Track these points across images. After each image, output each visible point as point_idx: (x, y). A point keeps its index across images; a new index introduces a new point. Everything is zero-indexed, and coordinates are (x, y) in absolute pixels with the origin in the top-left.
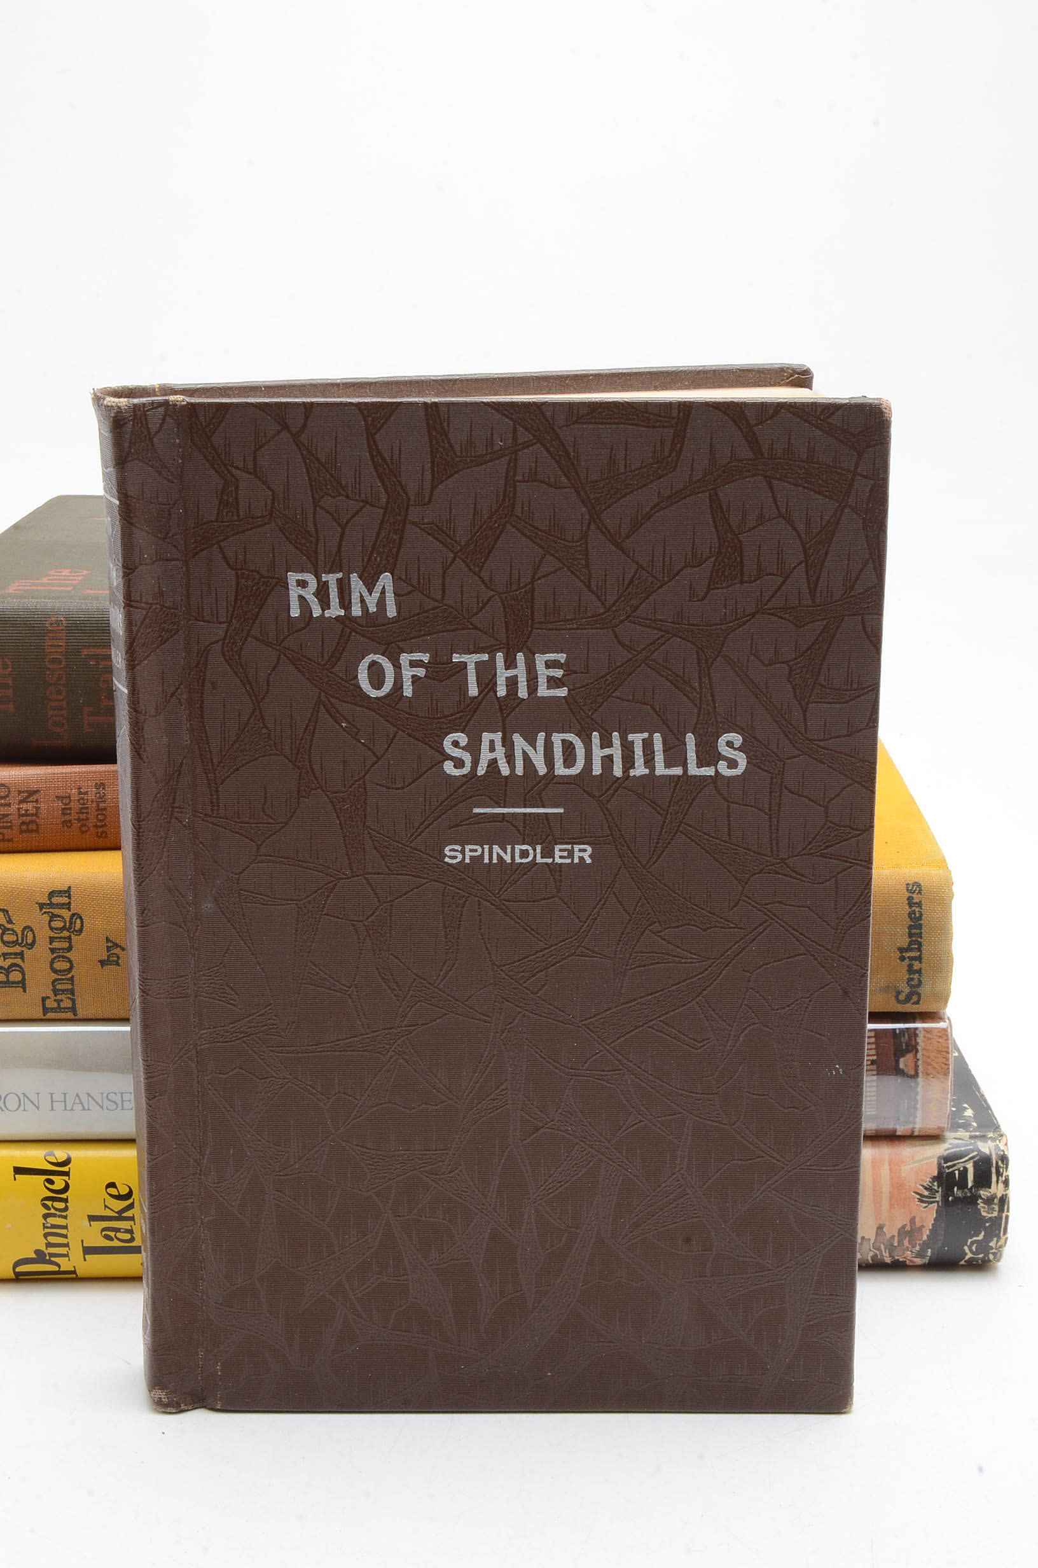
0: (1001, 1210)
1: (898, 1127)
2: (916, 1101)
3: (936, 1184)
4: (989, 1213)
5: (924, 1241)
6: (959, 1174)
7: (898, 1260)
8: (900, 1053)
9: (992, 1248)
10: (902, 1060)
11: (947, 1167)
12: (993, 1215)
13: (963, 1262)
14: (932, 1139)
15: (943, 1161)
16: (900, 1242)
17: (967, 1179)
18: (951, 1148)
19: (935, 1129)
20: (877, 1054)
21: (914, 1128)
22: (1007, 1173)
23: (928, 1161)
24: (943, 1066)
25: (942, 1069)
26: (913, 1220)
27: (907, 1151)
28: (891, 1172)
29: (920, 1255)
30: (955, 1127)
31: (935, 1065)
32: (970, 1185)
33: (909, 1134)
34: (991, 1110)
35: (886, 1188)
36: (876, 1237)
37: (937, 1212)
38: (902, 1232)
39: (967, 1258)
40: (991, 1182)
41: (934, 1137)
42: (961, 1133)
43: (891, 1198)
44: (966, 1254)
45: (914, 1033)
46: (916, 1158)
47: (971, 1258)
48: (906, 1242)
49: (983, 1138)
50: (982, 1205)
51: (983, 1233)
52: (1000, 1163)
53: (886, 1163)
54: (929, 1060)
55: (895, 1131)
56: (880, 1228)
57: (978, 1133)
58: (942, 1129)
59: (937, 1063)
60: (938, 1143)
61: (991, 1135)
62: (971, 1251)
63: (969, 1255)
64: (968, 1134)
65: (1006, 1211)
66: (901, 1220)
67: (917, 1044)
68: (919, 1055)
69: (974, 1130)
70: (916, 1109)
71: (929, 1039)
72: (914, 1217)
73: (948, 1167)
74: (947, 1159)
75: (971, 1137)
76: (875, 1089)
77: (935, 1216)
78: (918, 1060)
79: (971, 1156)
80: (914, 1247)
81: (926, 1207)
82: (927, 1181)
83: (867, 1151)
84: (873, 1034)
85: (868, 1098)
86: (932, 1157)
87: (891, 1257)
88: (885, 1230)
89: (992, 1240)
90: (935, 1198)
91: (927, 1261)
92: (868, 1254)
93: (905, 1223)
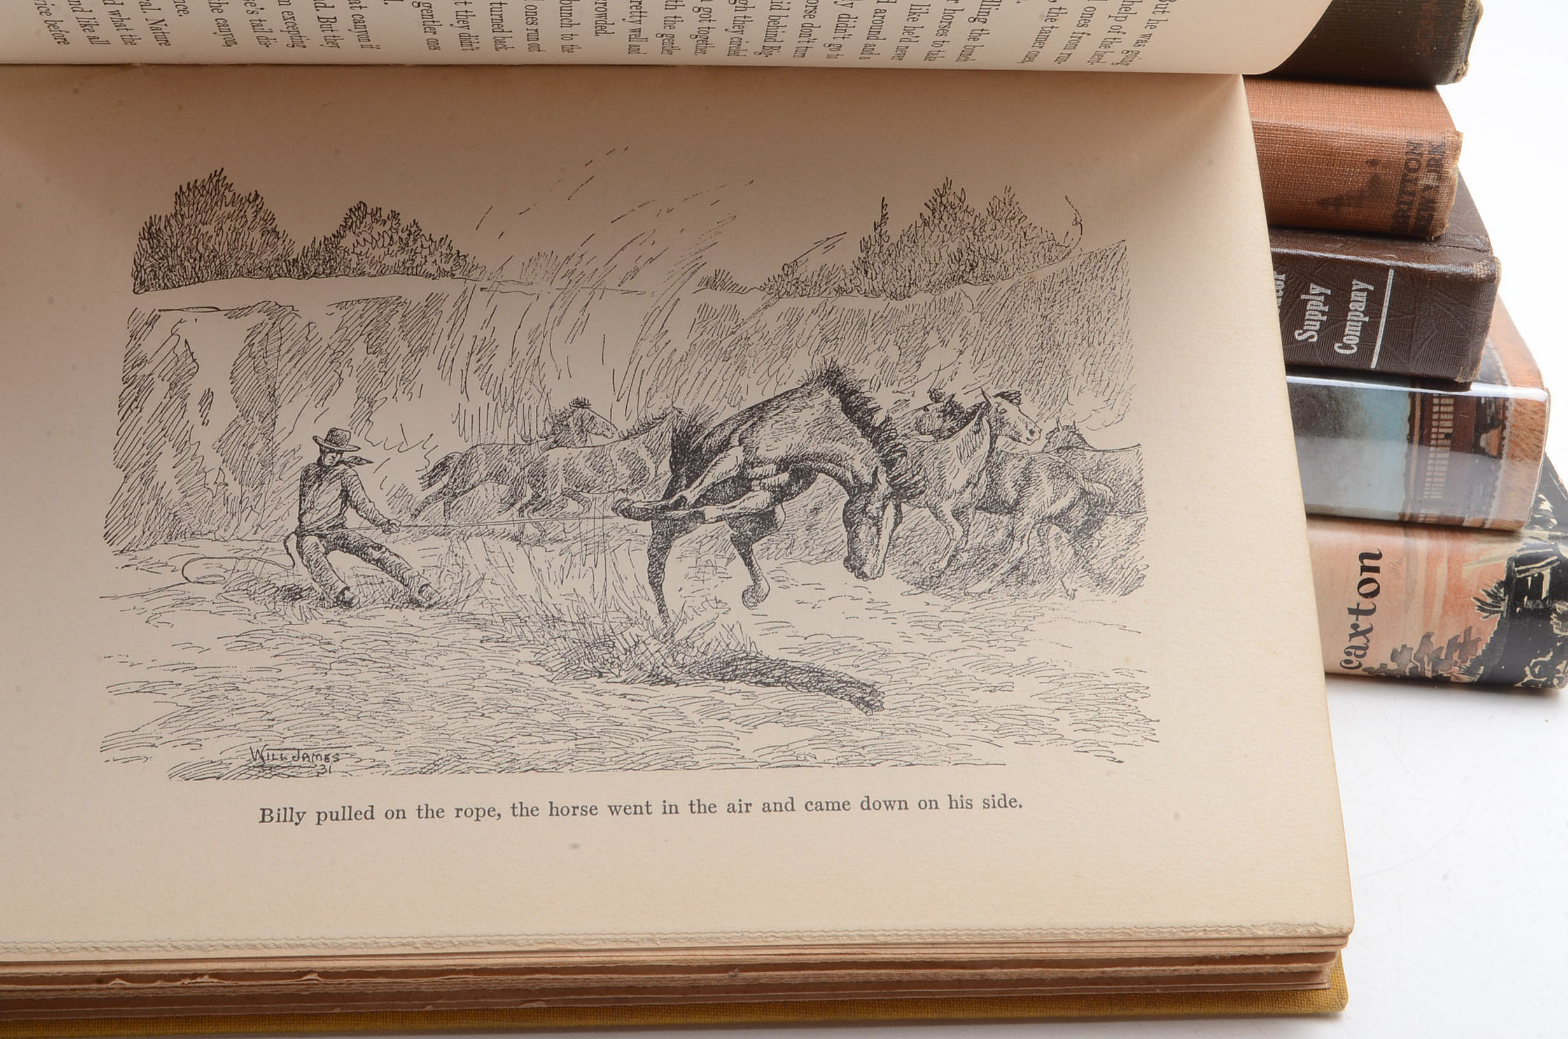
1: (1467, 516)
2: (1494, 488)
3: (1502, 590)
4: (1561, 630)
5: (1477, 657)
6: (1533, 581)
7: (1442, 675)
8: (1483, 427)
9: (1559, 672)
10: (1484, 436)
12: (1567, 634)
13: (1519, 685)
14: (1503, 536)
15: (1514, 564)
16: (1449, 655)
17: (1542, 589)
18: (1526, 549)
19: (1511, 522)
20: (1454, 427)
21: (1486, 519)
23: (1496, 562)
24: (1535, 448)
25: (1533, 452)
26: (1468, 631)
27: (1472, 546)
28: (1449, 572)
29: (1468, 672)
30: (1534, 522)
31: (1524, 446)
32: (1544, 595)
33: (1477, 525)
35: (1441, 590)
36: (1420, 646)
37: (1499, 624)
38: (1453, 644)
39: (1526, 680)
41: (1506, 533)
42: (1538, 531)
43: (1446, 601)
44: (1527, 676)
45: (1503, 405)
46: (1482, 556)
47: (1531, 680)
48: (1455, 656)
49: (1566, 540)
50: (1555, 620)
51: (1551, 654)
53: (1445, 560)
54: (1518, 440)
55: (1462, 520)
56: (1427, 637)
57: (1559, 534)
58: (1520, 524)
59: (1527, 444)
60: (1510, 541)
62: (1533, 672)
63: (1530, 677)
64: (1547, 533)
66: (1454, 629)
67: (1505, 418)
68: (1506, 433)
69: (1554, 529)
70: (1492, 496)
71: (1521, 414)
72: (1471, 627)
73: (1520, 572)
74: (1519, 561)
75: (1552, 538)
76: (1445, 469)
77: (1496, 629)
78: (1504, 438)
79: (1549, 560)
80: (1464, 662)
81: (1487, 617)
82: (1492, 586)
83: (1422, 543)
84: (1451, 401)
85: (1435, 480)
86: (1501, 558)
87: (1433, 671)
88: (1432, 639)
89: (1561, 663)
90: (1500, 607)
91: (1476, 680)
92: (1407, 665)
93: (1458, 634)
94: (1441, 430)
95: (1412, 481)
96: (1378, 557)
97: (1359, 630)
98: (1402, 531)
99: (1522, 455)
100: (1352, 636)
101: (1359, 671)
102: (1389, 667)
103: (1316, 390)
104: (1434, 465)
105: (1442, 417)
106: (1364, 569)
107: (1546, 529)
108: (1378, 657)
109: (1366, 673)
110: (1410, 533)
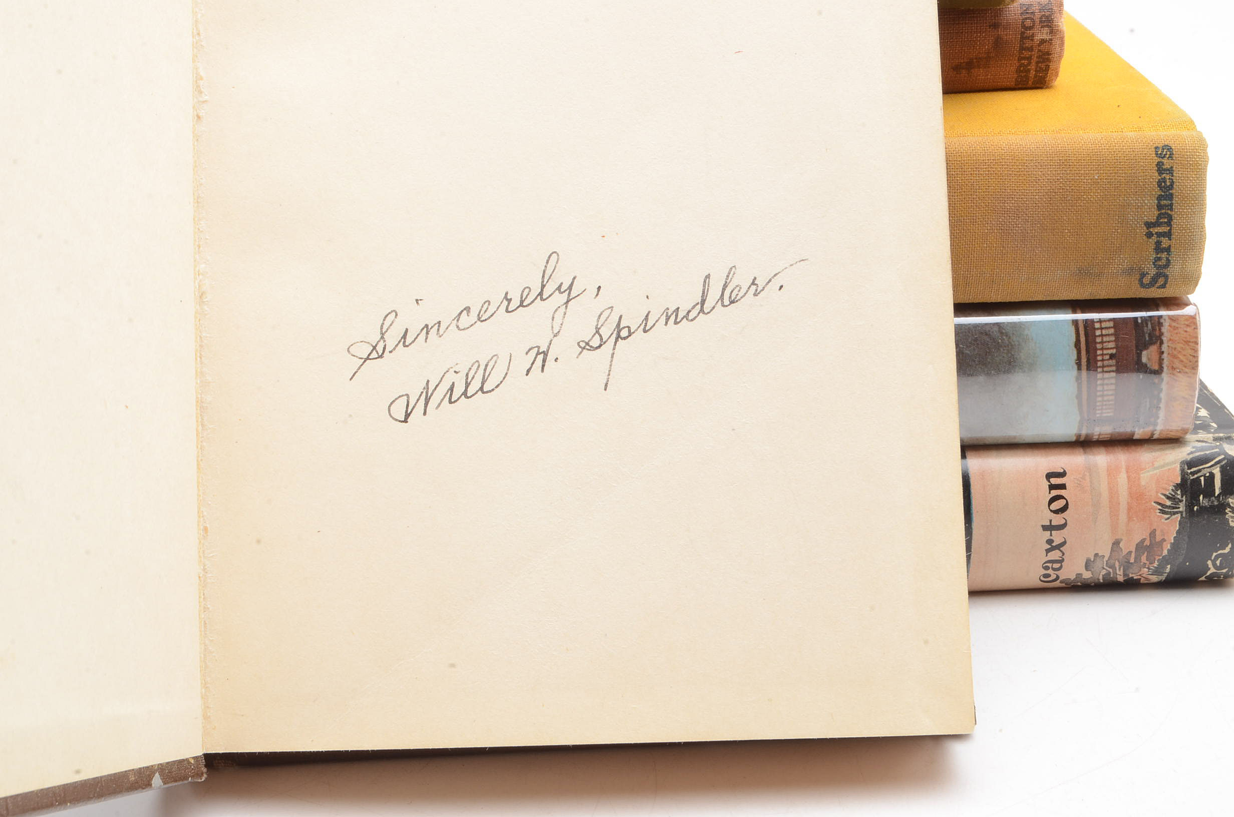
1: (1136, 430)
2: (1159, 400)
3: (1179, 492)
5: (1163, 557)
6: (1204, 478)
7: (1132, 577)
8: (1142, 345)
10: (1144, 353)
11: (1191, 473)
13: (1203, 578)
14: (1172, 443)
15: (1186, 467)
16: (1137, 559)
17: (1214, 486)
18: (1195, 452)
19: (1177, 431)
20: (1116, 348)
21: (1155, 430)
23: (1169, 467)
26: (1153, 534)
27: (1145, 456)
28: (1129, 480)
29: (1156, 572)
30: (1197, 428)
31: (1182, 358)
32: (1217, 492)
33: (1147, 438)
34: (1228, 410)
35: (1124, 498)
36: (1111, 553)
37: (1180, 524)
38: (1140, 547)
39: (1208, 573)
41: (1173, 441)
42: (1202, 435)
43: (1129, 509)
44: (1209, 569)
45: (1158, 321)
46: (1157, 464)
47: (1213, 573)
48: (1144, 558)
49: (1229, 439)
50: (1230, 514)
51: (1230, 546)
53: (1124, 470)
54: (1175, 353)
55: (1133, 434)
56: (1116, 543)
57: (1221, 435)
58: (1185, 431)
59: (1185, 355)
60: (1179, 447)
62: (1214, 565)
63: (1212, 570)
64: (1211, 435)
66: (1140, 534)
67: (1162, 334)
68: (1164, 348)
69: (1216, 432)
70: (1158, 408)
71: (1175, 328)
72: (1155, 530)
73: (1193, 473)
74: (1190, 464)
75: (1215, 439)
76: (1113, 387)
77: (1178, 528)
78: (1163, 353)
79: (1217, 459)
80: (1152, 562)
81: (1168, 518)
82: (1169, 490)
83: (1101, 459)
84: (1111, 324)
85: (1106, 398)
86: (1174, 463)
87: (1125, 575)
88: (1121, 545)
90: (1179, 508)
91: (1164, 579)
92: (1100, 572)
93: (1144, 537)
94: (1105, 352)
95: (1085, 402)
96: (1062, 475)
97: (1054, 544)
98: (1081, 450)
99: (1181, 366)
100: (1048, 551)
101: (1057, 584)
102: (1084, 577)
103: (988, 328)
104: (1102, 385)
105: (1105, 339)
106: (1052, 487)
107: (1209, 433)
108: (1073, 569)
109: (1063, 585)
110: (1088, 450)
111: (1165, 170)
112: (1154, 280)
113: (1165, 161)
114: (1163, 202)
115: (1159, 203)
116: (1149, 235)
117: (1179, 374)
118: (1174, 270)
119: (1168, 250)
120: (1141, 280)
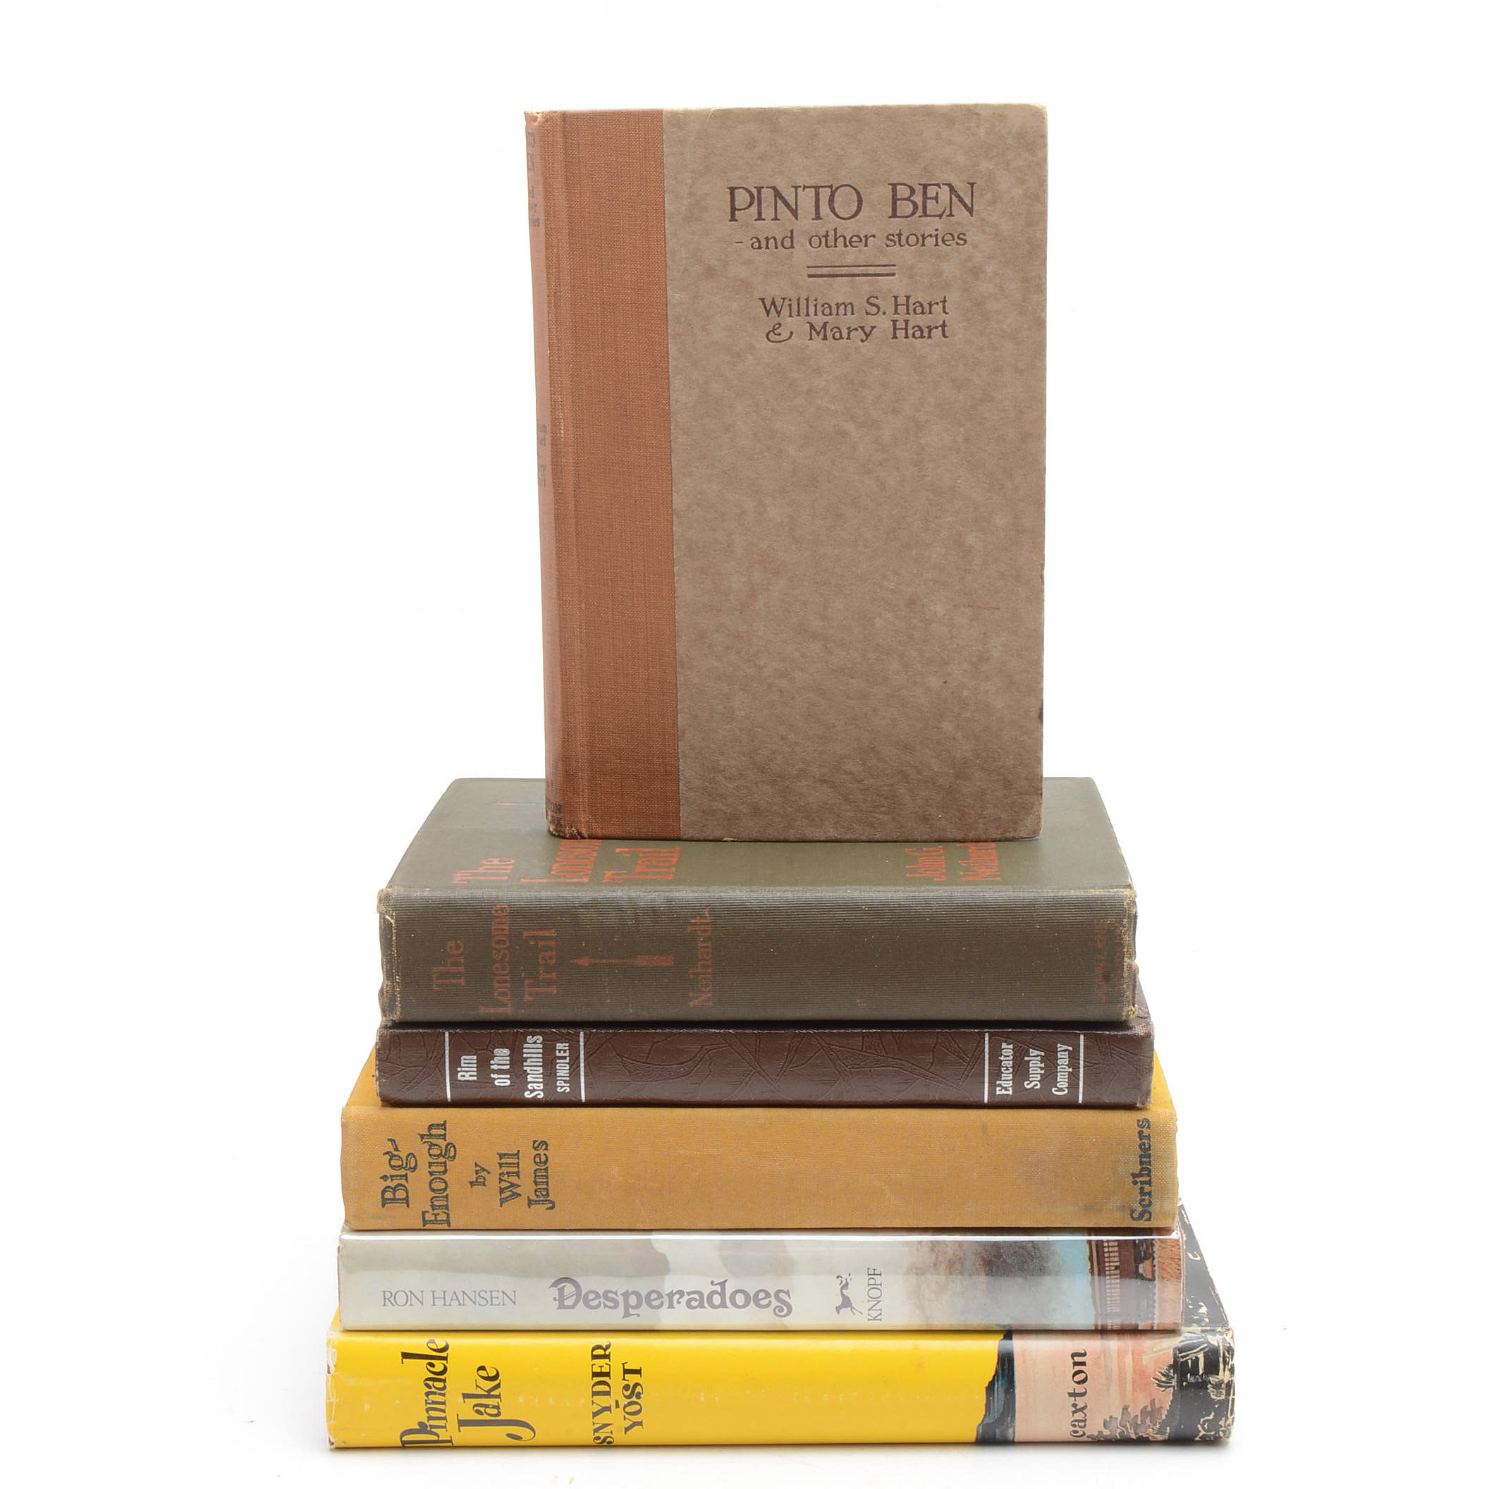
0: (1228, 1394)
1: (1139, 1323)
2: (1154, 1301)
3: (1172, 1371)
4: (1217, 1396)
5: (1163, 1420)
6: (1191, 1361)
7: (1142, 1436)
8: (1139, 1260)
9: (1221, 1427)
10: (1141, 1265)
11: (1181, 1357)
12: (1221, 1398)
13: (1197, 1439)
14: (1169, 1333)
15: (1178, 1352)
16: (1143, 1421)
17: (1199, 1367)
18: (1185, 1341)
19: (1170, 1324)
20: (1120, 1261)
21: (1154, 1324)
22: (1233, 1362)
23: (1165, 1351)
24: (1176, 1270)
25: (1175, 1273)
26: (1153, 1402)
27: (1147, 1343)
28: (1134, 1361)
29: (1160, 1432)
30: (1189, 1322)
31: (1169, 1270)
32: (1201, 1372)
33: (1149, 1328)
34: (1223, 1308)
35: (1130, 1374)
36: (1122, 1416)
37: (1173, 1395)
38: (1144, 1412)
39: (1201, 1434)
40: (1219, 1370)
41: (1172, 1332)
42: (1195, 1328)
43: (1134, 1382)
44: (1200, 1431)
45: (1151, 1243)
46: (1155, 1349)
47: (1204, 1435)
48: (1148, 1421)
49: (1213, 1331)
50: (1211, 1389)
51: (1213, 1413)
52: (1226, 1354)
53: (1130, 1353)
54: (1164, 1266)
55: (1138, 1326)
56: (1125, 1408)
57: (1208, 1328)
58: (1177, 1324)
59: (1171, 1268)
60: (1174, 1336)
61: (1219, 1329)
62: (1203, 1428)
63: (1202, 1433)
64: (1200, 1328)
65: (1232, 1394)
66: (1143, 1402)
67: (1154, 1252)
68: (1156, 1262)
69: (1205, 1326)
70: (1154, 1307)
71: (1164, 1248)
72: (1154, 1400)
73: (1183, 1357)
74: (1181, 1350)
75: (1203, 1331)
76: (1118, 1290)
77: (1171, 1398)
78: (1154, 1266)
79: (1202, 1347)
80: (1155, 1425)
81: (1164, 1391)
82: (1164, 1369)
83: (1113, 1344)
84: (1116, 1244)
85: (1113, 1299)
86: (1168, 1348)
87: (1136, 1434)
88: (1129, 1410)
89: (1221, 1419)
90: (1171, 1383)
91: (1167, 1438)
92: (1116, 1431)
93: (1146, 1404)
94: (1112, 1264)
95: (1098, 1301)
96: (1084, 1355)
97: (1078, 1407)
98: (1099, 1336)
99: (1168, 1276)
100: (1074, 1412)
101: (1084, 1438)
102: (1105, 1434)
104: (1111, 1288)
105: (1111, 1255)
106: (1075, 1364)
108: (1095, 1427)
109: (1090, 1440)
110: (1105, 1337)
111: (1144, 1136)
112: (1141, 1216)
113: (1144, 1130)
114: (1144, 1160)
115: (1140, 1160)
116: (1135, 1183)
117: (1168, 1283)
118: (1155, 1208)
119: (1149, 1194)
120: (1131, 1215)
